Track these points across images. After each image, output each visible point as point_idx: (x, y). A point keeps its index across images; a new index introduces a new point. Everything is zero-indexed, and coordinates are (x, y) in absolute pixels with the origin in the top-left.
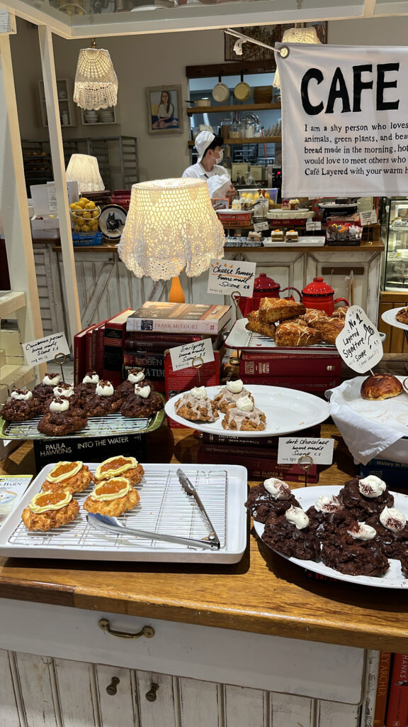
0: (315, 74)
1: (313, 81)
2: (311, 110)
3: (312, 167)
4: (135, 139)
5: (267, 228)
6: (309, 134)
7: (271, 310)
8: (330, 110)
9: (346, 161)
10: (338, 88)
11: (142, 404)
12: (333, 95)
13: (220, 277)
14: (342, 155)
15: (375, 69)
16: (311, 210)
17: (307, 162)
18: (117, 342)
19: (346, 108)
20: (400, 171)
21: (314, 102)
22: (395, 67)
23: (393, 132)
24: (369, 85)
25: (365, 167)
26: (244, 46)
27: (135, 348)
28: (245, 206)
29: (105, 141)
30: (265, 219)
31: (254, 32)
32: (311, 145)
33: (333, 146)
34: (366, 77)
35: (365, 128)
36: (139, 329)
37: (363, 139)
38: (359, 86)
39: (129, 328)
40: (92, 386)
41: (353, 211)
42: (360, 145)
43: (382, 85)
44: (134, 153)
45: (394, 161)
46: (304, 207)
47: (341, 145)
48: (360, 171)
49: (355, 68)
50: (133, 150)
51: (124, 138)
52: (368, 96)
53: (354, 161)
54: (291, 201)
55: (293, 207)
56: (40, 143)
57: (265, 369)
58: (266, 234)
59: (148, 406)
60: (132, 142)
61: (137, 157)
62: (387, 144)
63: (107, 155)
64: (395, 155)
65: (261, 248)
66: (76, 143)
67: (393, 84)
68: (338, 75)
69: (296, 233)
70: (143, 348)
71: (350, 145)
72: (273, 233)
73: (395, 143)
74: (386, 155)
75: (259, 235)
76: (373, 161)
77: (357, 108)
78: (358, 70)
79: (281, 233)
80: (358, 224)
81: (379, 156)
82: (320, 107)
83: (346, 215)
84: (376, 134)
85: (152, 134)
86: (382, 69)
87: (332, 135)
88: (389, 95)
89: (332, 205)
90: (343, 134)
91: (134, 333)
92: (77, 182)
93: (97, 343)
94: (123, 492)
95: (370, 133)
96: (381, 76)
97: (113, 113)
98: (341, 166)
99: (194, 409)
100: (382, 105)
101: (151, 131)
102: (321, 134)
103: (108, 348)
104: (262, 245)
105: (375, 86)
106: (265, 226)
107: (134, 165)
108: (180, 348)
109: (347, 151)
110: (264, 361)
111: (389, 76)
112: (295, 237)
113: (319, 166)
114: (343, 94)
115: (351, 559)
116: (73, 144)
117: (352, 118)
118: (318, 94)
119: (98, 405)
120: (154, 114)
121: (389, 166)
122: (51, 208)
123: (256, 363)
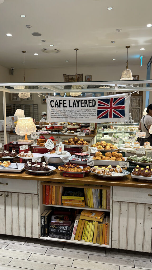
0: (52, 101)
1: (52, 102)
2: (52, 107)
3: (53, 116)
4: (38, 105)
5: (67, 130)
6: (52, 111)
7: (40, 141)
8: (55, 107)
9: (58, 116)
10: (57, 103)
11: (13, 155)
12: (56, 104)
13: (33, 135)
14: (58, 115)
15: (62, 101)
16: (79, 126)
17: (52, 115)
18: (12, 146)
19: (58, 107)
20: (68, 118)
21: (53, 105)
22: (66, 100)
23: (66, 111)
24: (62, 103)
25: (62, 117)
26: (40, 96)
27: (15, 147)
28: (61, 124)
29: (29, 105)
30: (66, 128)
31: (42, 93)
32: (52, 113)
33: (56, 113)
34: (61, 102)
35: (61, 110)
36: (16, 143)
37: (61, 112)
38: (60, 103)
39: (14, 143)
40: (5, 152)
41: (88, 126)
42: (61, 113)
43: (64, 103)
44: (37, 109)
45: (67, 116)
46: (77, 125)
47: (58, 113)
48: (61, 118)
49: (59, 100)
50: (37, 108)
51: (34, 105)
52: (62, 105)
53: (60, 116)
54: (73, 124)
55: (74, 125)
56: (10, 105)
57: (37, 151)
58: (66, 131)
59: (14, 155)
60: (37, 106)
61: (38, 110)
62: (65, 113)
63: (29, 109)
64: (67, 115)
65: (64, 135)
66: (21, 105)
67: (66, 103)
68: (56, 101)
69: (74, 131)
70: (16, 147)
71: (59, 113)
72: (68, 131)
73: (66, 113)
74: (65, 115)
75: (64, 132)
76: (63, 116)
77: (60, 107)
78: (60, 101)
79: (70, 131)
80: (89, 130)
81: (64, 115)
82: (53, 106)
83: (87, 127)
84: (63, 111)
85: (43, 104)
86: (64, 101)
87: (56, 111)
88: (65, 105)
89: (84, 125)
90: (58, 111)
91: (15, 144)
92: (17, 117)
93: (8, 146)
94: (6, 164)
95: (62, 111)
96: (63, 102)
97: (32, 98)
98: (58, 117)
99: (21, 155)
100: (64, 107)
101: (42, 103)
102: (54, 111)
103: (10, 147)
104: (64, 134)
105: (63, 103)
106: (66, 129)
107: (37, 112)
108: (21, 146)
109: (59, 114)
110: (37, 149)
111: (65, 102)
112: (73, 132)
113: (54, 116)
114: (57, 104)
115: (35, 169)
116: (20, 106)
117: (59, 108)
118: (53, 104)
119: (5, 154)
120: (44, 98)
121: (66, 117)
122: (9, 123)
123: (36, 149)
